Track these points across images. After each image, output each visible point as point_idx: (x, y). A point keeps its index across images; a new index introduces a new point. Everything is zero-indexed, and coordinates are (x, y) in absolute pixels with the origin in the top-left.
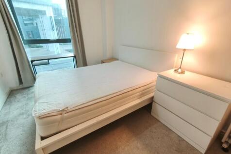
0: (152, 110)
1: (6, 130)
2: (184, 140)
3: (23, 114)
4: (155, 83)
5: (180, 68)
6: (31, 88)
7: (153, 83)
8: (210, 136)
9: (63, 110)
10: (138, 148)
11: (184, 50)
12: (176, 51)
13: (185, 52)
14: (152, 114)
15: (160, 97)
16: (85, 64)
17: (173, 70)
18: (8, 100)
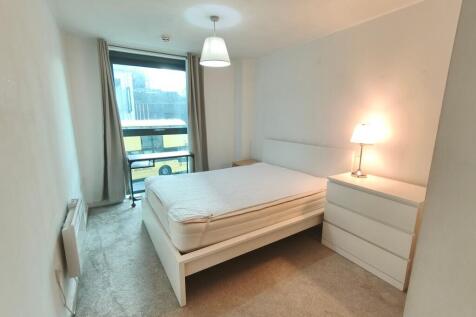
0: (323, 235)
1: (105, 258)
2: (373, 275)
3: (120, 240)
4: (324, 194)
5: (359, 170)
6: (118, 206)
7: (322, 194)
8: (404, 259)
9: (208, 218)
10: (306, 283)
11: (362, 145)
12: (352, 146)
13: (364, 148)
14: (323, 242)
15: (334, 213)
16: (206, 168)
17: (350, 173)
18: (90, 221)
